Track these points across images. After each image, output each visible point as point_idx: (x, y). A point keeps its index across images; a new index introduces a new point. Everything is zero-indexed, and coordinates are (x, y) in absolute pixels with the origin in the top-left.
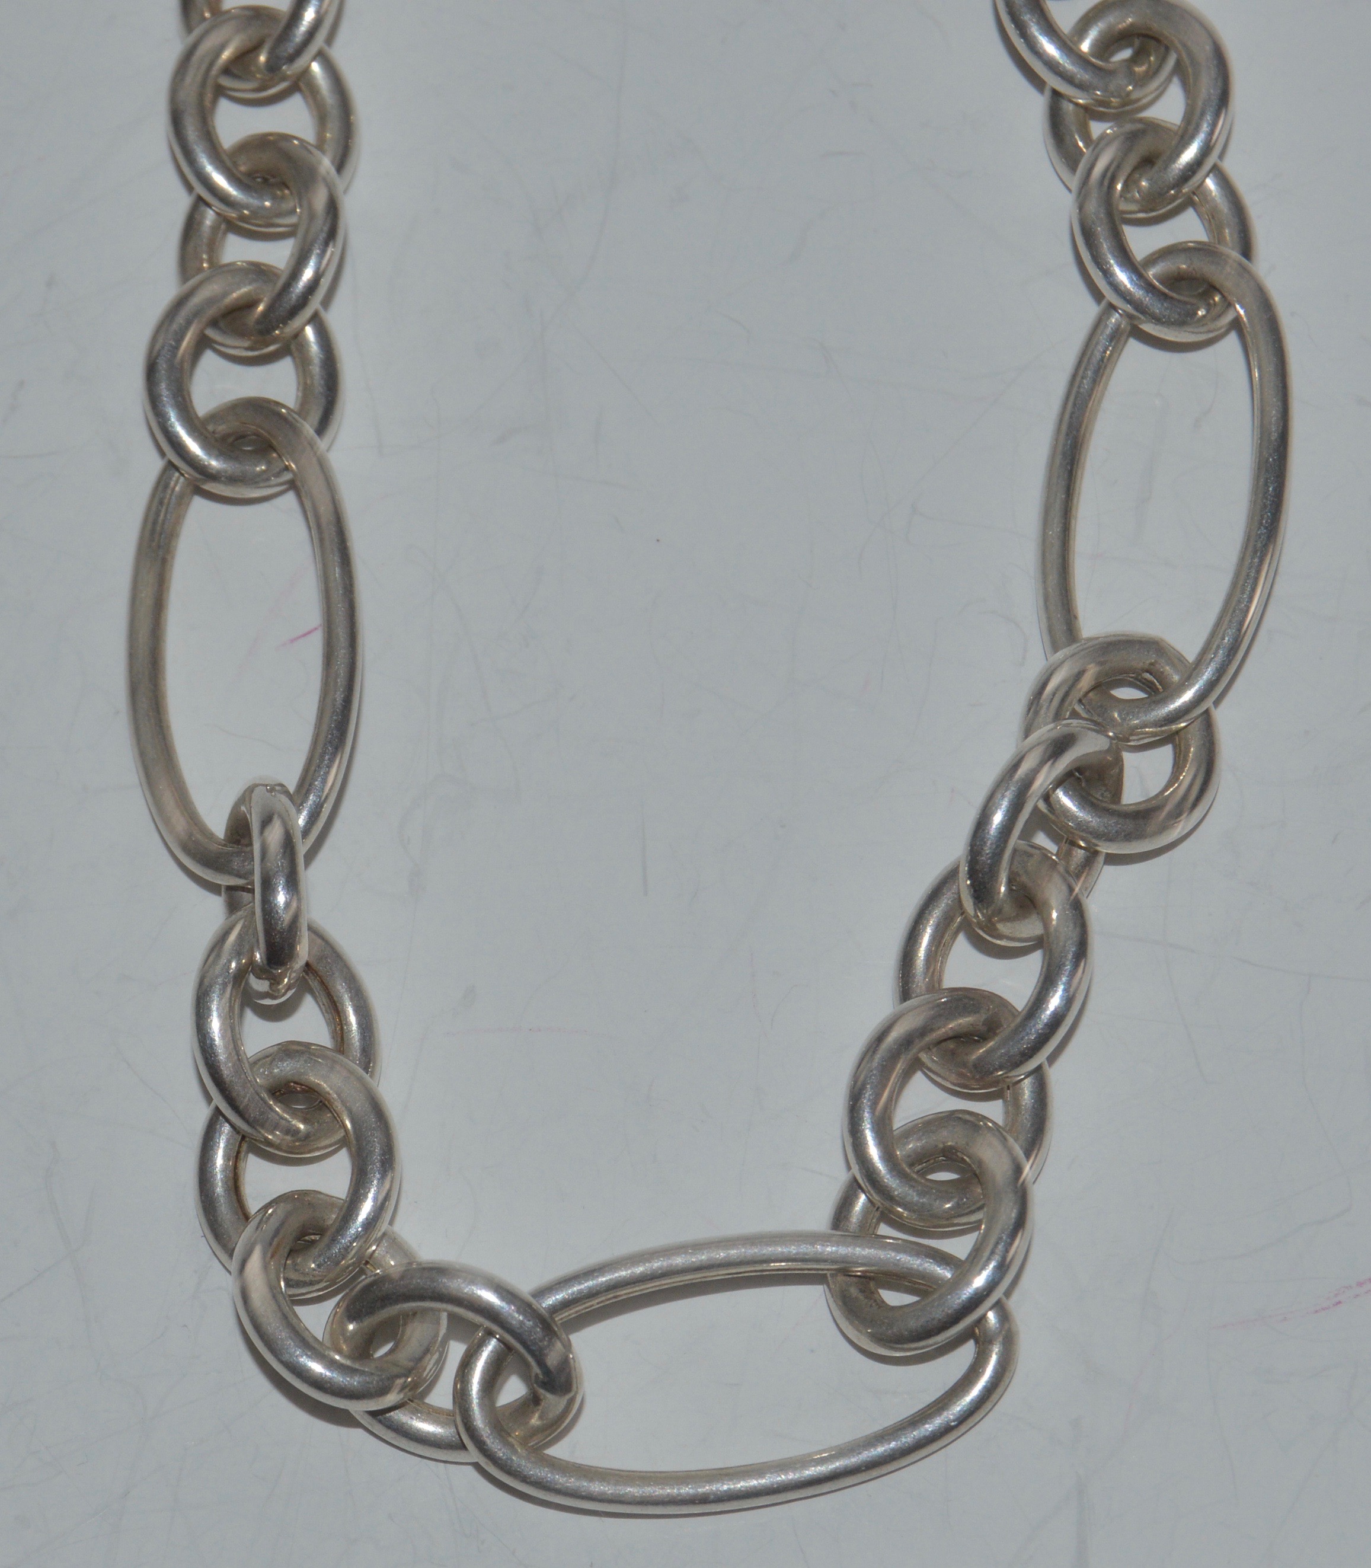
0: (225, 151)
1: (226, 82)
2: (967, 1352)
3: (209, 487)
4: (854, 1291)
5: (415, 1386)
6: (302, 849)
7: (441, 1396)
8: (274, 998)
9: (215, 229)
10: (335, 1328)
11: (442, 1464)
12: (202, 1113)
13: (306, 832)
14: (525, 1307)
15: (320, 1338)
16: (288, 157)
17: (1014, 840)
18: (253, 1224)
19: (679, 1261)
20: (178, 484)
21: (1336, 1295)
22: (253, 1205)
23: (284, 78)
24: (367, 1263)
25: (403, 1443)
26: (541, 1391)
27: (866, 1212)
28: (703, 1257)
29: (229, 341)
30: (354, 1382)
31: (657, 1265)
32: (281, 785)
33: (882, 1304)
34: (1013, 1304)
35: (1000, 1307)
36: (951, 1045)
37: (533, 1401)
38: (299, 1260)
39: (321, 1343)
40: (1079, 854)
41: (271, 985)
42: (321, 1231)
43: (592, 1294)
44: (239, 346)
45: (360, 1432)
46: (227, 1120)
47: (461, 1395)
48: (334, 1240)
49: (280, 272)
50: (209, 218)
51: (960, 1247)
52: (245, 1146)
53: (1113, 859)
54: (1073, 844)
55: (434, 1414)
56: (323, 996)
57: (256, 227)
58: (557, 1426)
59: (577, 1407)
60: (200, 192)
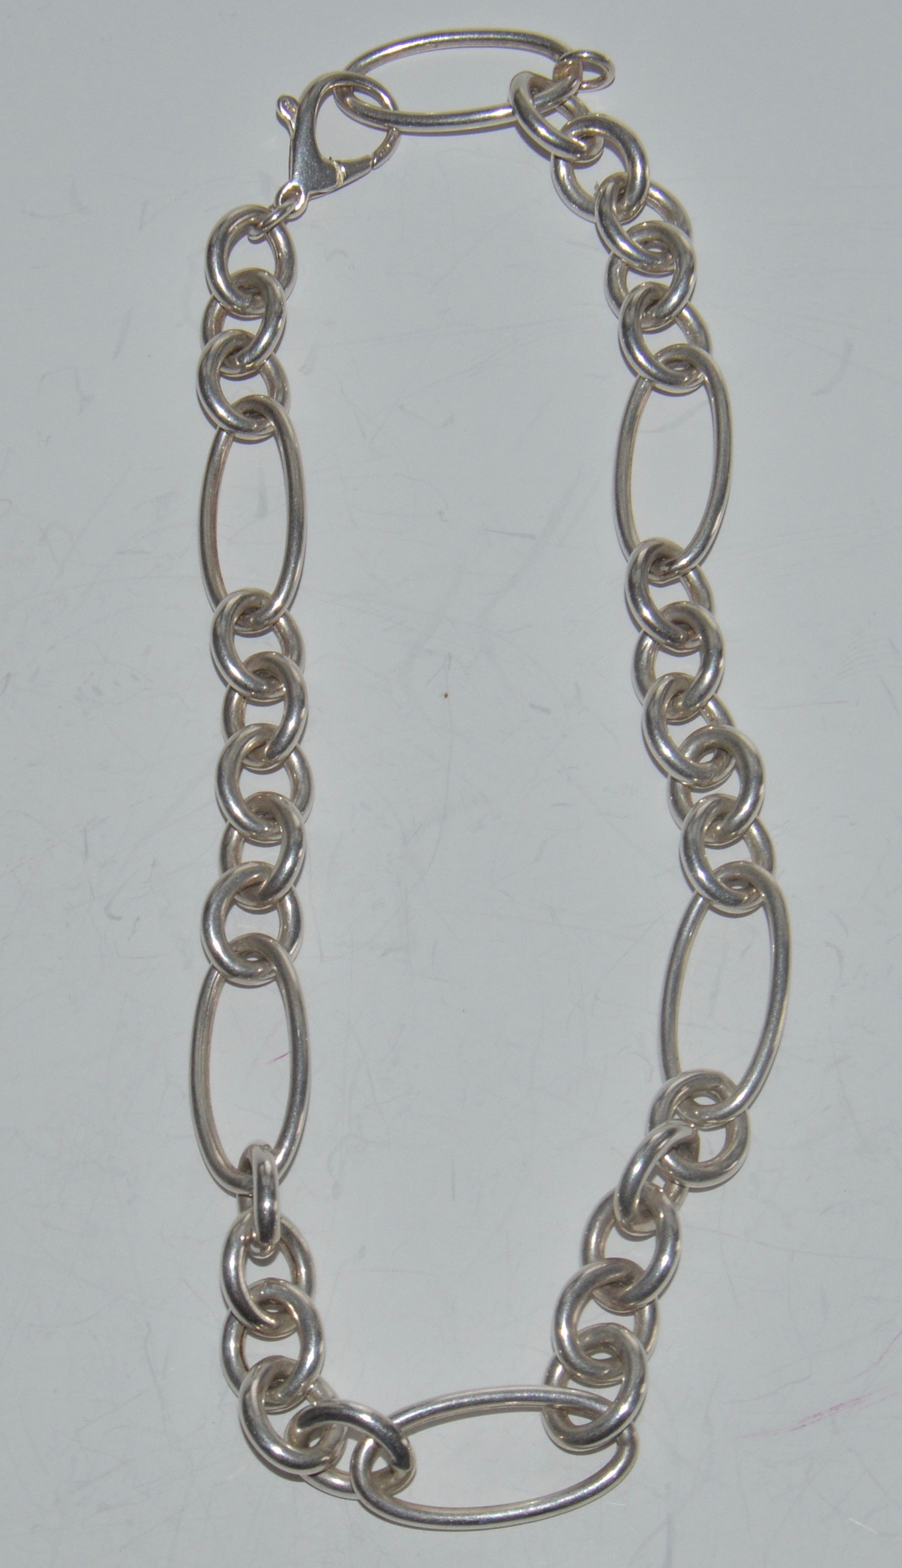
0: (244, 801)
1: (246, 762)
2: (613, 1448)
3: (234, 980)
4: (556, 1416)
5: (331, 1460)
6: (277, 1178)
7: (344, 1465)
8: (261, 1256)
9: (239, 840)
10: (290, 1432)
11: (343, 1500)
12: (223, 1314)
13: (280, 1169)
14: (385, 1423)
15: (282, 1437)
16: (278, 806)
17: (644, 1182)
18: (250, 1375)
20: (216, 975)
21: (803, 1421)
22: (251, 1363)
23: (276, 762)
24: (308, 1394)
25: (324, 1489)
26: (395, 1468)
27: (562, 1375)
29: (245, 902)
30: (300, 1460)
32: (268, 1146)
33: (569, 1424)
34: (636, 1425)
35: (630, 1427)
36: (608, 1287)
37: (390, 1472)
38: (273, 1393)
40: (676, 1187)
41: (261, 1250)
42: (285, 1377)
43: (421, 1416)
44: (250, 905)
45: (304, 1484)
46: (236, 1318)
47: (354, 1467)
48: (291, 1381)
49: (272, 867)
50: (235, 835)
51: (610, 1393)
52: (246, 1331)
53: (691, 1190)
54: (673, 1182)
55: (340, 1474)
56: (288, 1253)
57: (259, 840)
58: (402, 1484)
59: (412, 1475)
60: (231, 821)
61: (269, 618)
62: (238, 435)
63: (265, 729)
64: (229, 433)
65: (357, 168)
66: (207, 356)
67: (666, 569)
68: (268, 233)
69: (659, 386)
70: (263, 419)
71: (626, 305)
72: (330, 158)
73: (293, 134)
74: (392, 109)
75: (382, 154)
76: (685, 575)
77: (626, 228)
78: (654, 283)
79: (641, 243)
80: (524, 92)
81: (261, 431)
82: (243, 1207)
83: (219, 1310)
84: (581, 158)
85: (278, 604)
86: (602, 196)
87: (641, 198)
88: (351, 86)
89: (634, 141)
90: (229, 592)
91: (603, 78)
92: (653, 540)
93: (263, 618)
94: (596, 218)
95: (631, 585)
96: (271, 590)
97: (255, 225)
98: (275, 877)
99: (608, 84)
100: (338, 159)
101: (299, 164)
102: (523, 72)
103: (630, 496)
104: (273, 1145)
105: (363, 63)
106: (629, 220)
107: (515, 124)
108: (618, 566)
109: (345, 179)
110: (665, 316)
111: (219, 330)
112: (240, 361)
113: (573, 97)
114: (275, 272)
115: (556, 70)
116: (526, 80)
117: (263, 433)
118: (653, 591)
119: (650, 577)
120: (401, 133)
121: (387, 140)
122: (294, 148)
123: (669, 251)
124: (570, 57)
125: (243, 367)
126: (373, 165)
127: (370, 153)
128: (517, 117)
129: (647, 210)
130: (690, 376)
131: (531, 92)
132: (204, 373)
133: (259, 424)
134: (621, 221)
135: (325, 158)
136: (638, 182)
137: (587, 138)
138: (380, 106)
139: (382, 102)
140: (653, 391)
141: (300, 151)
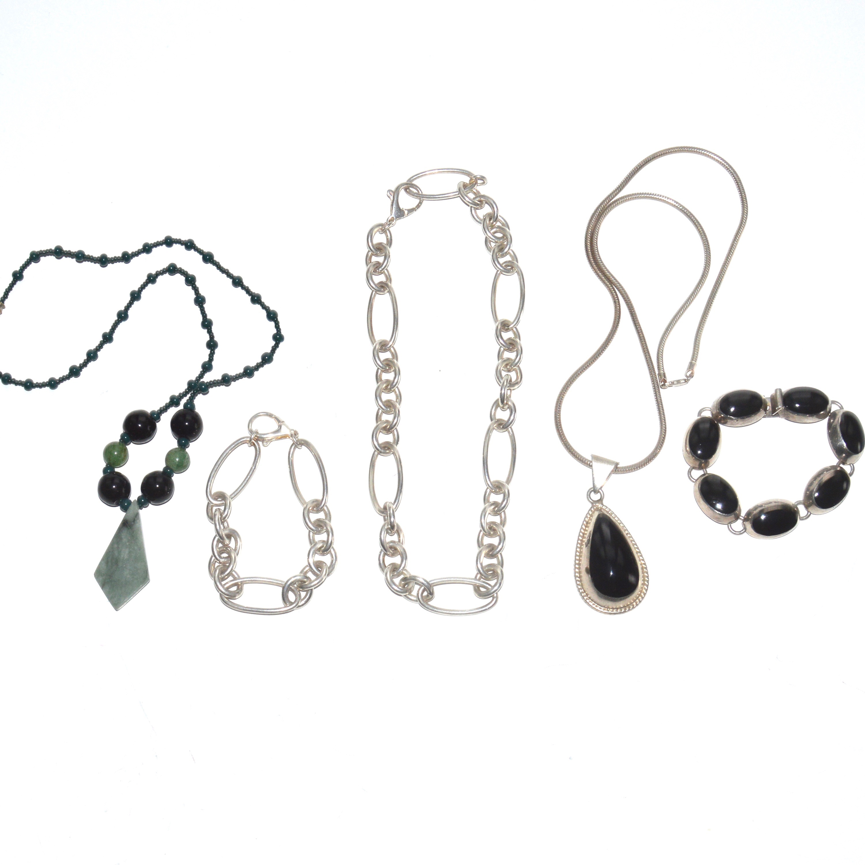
0: (383, 401)
1: (383, 391)
2: (492, 598)
3: (381, 454)
4: (477, 587)
5: (410, 592)
6: (395, 511)
7: (415, 594)
8: (391, 534)
9: (381, 413)
10: (399, 583)
11: (414, 603)
12: (380, 549)
13: (395, 508)
14: (428, 583)
16: (392, 404)
18: (387, 568)
19: (452, 579)
20: (376, 453)
22: (387, 565)
23: (392, 391)
24: (403, 573)
25: (409, 600)
26: (429, 595)
27: (479, 577)
28: (455, 579)
29: (383, 431)
30: (402, 591)
31: (449, 579)
32: (391, 502)
33: (480, 590)
34: (499, 593)
35: (497, 593)
37: (428, 596)
38: (394, 573)
39: (398, 585)
41: (391, 531)
42: (397, 568)
43: (438, 582)
44: (385, 432)
45: (402, 597)
46: (383, 551)
47: (418, 594)
48: (398, 570)
49: (391, 421)
50: (380, 411)
51: (492, 583)
52: (385, 555)
55: (413, 596)
56: (398, 534)
57: (387, 413)
58: (431, 599)
59: (434, 597)
60: (379, 407)
61: (388, 348)
62: (378, 292)
63: (387, 381)
64: (375, 292)
65: (411, 211)
66: (368, 268)
67: (507, 328)
68: (385, 231)
69: (503, 273)
70: (385, 288)
71: (492, 251)
72: (403, 208)
73: (392, 201)
74: (421, 193)
75: (418, 206)
76: (512, 329)
80: (462, 187)
82: (385, 520)
83: (378, 548)
84: (478, 207)
85: (391, 343)
86: (484, 219)
87: (496, 220)
88: (409, 186)
89: (494, 202)
90: (377, 340)
91: (484, 183)
92: (503, 320)
93: (387, 347)
94: (482, 225)
95: (497, 332)
96: (388, 339)
97: (381, 229)
98: (392, 424)
100: (405, 208)
101: (394, 211)
102: (461, 182)
104: (393, 502)
105: (412, 179)
107: (459, 197)
108: (492, 326)
109: (408, 214)
110: (505, 253)
111: (371, 261)
112: (378, 270)
113: (476, 188)
114: (386, 243)
115: (470, 181)
116: (462, 184)
117: (385, 292)
118: (503, 334)
119: (502, 330)
120: (424, 200)
121: (420, 202)
122: (392, 205)
124: (474, 177)
125: (379, 272)
126: (416, 210)
127: (415, 206)
128: (460, 195)
130: (513, 270)
131: (464, 187)
132: (368, 274)
135: (401, 208)
136: (496, 215)
137: (480, 201)
138: (417, 192)
139: (418, 191)
140: (502, 275)
141: (394, 206)
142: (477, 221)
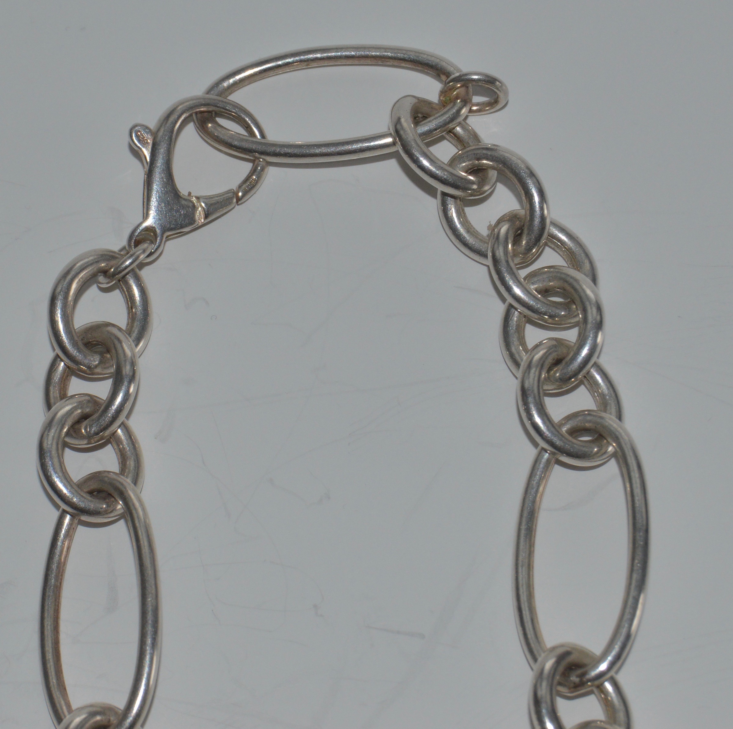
62: (84, 518)
64: (73, 517)
65: (220, 204)
66: (49, 425)
67: (577, 679)
68: (119, 281)
69: (564, 459)
70: (113, 499)
71: (526, 366)
72: (190, 194)
73: (147, 167)
74: (259, 137)
75: (248, 187)
76: (599, 686)
77: (523, 273)
78: (556, 339)
79: (539, 292)
81: (111, 512)
84: (471, 195)
86: (494, 236)
88: (213, 111)
89: (532, 174)
90: (74, 706)
91: (496, 102)
92: (562, 646)
94: (489, 262)
95: (537, 702)
97: (105, 272)
99: (501, 106)
100: (198, 195)
101: (154, 203)
102: (405, 98)
103: (533, 588)
105: (225, 84)
106: (525, 264)
107: (395, 155)
109: (206, 217)
110: (570, 378)
111: (63, 396)
113: (463, 122)
114: (127, 325)
115: (443, 93)
116: (409, 104)
117: (112, 515)
118: (562, 705)
119: (560, 688)
120: (269, 164)
121: (254, 171)
122: (149, 181)
123: (573, 302)
124: (457, 80)
125: (90, 436)
126: (239, 199)
127: (234, 186)
128: (399, 148)
129: (548, 251)
130: (600, 447)
131: (415, 118)
132: (45, 445)
133: (108, 506)
134: (516, 265)
135: (183, 191)
136: (537, 221)
137: (476, 170)
138: (245, 133)
139: (248, 128)
140: (557, 468)
141: (156, 187)
142: (465, 244)
